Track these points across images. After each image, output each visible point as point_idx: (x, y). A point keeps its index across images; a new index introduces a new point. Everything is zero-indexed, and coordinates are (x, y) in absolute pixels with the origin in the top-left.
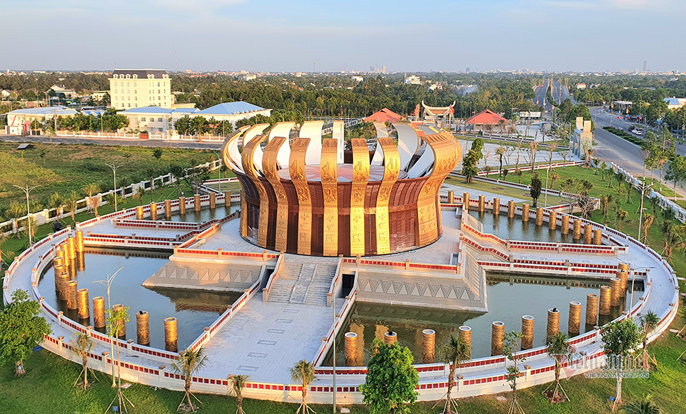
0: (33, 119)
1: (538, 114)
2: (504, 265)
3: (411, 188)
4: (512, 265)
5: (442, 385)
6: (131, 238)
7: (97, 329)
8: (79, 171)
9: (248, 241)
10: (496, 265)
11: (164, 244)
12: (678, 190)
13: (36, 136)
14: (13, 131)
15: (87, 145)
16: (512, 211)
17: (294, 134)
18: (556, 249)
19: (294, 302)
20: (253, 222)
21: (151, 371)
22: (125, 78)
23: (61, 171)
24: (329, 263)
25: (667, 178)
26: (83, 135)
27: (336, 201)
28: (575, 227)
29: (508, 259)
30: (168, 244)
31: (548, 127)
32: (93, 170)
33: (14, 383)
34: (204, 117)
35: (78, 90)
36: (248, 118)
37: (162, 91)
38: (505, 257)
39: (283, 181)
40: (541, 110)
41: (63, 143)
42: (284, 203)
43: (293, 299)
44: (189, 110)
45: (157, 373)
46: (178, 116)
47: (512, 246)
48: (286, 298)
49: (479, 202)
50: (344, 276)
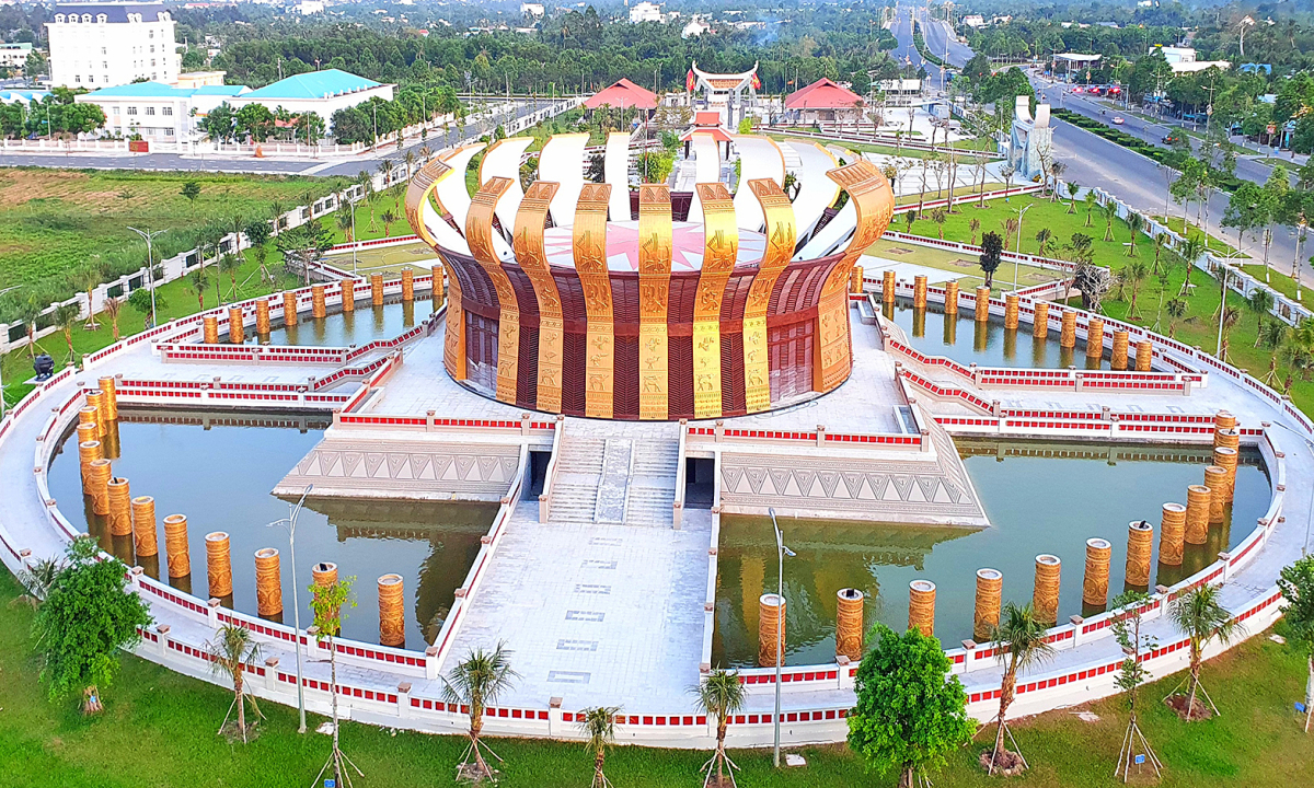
2: (986, 423)
3: (809, 278)
4: (1003, 420)
6: (211, 386)
8: (29, 231)
9: (467, 387)
10: (970, 422)
11: (283, 397)
15: (24, 168)
16: (953, 301)
18: (1072, 383)
19: (605, 520)
20: (479, 349)
24: (658, 435)
25: (1225, 223)
27: (665, 309)
28: (1091, 335)
29: (991, 408)
30: (295, 398)
32: (59, 227)
34: (264, 104)
37: (158, 48)
38: (985, 405)
39: (557, 273)
42: (553, 315)
43: (601, 515)
45: (393, 699)
47: (984, 380)
48: (585, 514)
49: (885, 282)
50: (687, 459)
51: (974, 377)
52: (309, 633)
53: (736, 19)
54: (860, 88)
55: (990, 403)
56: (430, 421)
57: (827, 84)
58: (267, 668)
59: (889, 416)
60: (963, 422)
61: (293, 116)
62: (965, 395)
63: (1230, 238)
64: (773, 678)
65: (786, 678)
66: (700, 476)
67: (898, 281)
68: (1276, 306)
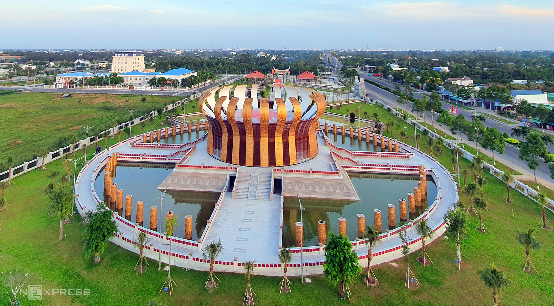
0: (71, 79)
2: (356, 168)
3: (305, 125)
4: (360, 167)
6: (143, 155)
8: (100, 110)
9: (214, 157)
10: (351, 167)
11: (164, 159)
13: (71, 89)
14: (59, 86)
15: (101, 94)
16: (344, 132)
18: (378, 156)
19: (251, 198)
20: (217, 145)
21: (184, 257)
23: (90, 111)
24: (266, 171)
26: (98, 88)
27: (268, 134)
28: (381, 142)
29: (357, 163)
30: (166, 159)
32: (108, 109)
34: (165, 77)
35: (91, 61)
36: (187, 77)
37: (140, 63)
38: (355, 162)
40: (331, 71)
41: (87, 93)
43: (250, 197)
44: (152, 73)
45: (187, 258)
46: (150, 77)
47: (355, 155)
48: (246, 196)
50: (275, 179)
51: (351, 154)
52: (164, 235)
53: (284, 56)
54: (316, 74)
55: (356, 161)
56: (202, 167)
57: (307, 73)
58: (151, 247)
59: (329, 166)
60: (349, 167)
61: (172, 80)
62: (349, 159)
63: (414, 114)
64: (300, 251)
65: (304, 251)
66: (278, 184)
67: (329, 126)
68: (430, 133)
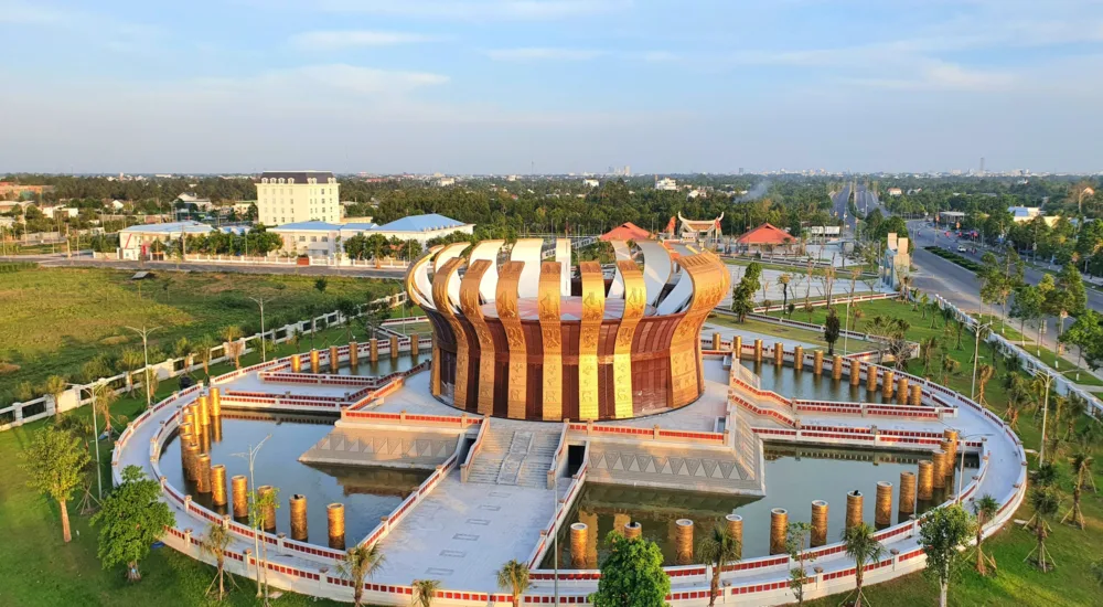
0: (154, 238)
1: (837, 230)
2: (788, 433)
3: (661, 328)
4: (799, 432)
5: (702, 595)
6: (284, 397)
7: (237, 519)
8: (215, 308)
9: (442, 401)
10: (777, 432)
11: (329, 405)
12: (1027, 332)
13: (158, 261)
14: (127, 255)
15: (226, 273)
16: (799, 360)
17: (503, 258)
18: (860, 411)
19: (503, 482)
20: (447, 375)
21: (310, 576)
22: (277, 182)
23: (191, 308)
24: (551, 430)
25: (1011, 315)
26: (221, 260)
27: (560, 346)
28: (885, 382)
29: (794, 425)
30: (334, 405)
31: (850, 247)
32: (234, 307)
33: (125, 592)
34: (383, 234)
35: (215, 199)
36: (443, 236)
37: (327, 201)
38: (790, 422)
39: (487, 320)
40: (840, 223)
41: (194, 271)
42: (488, 349)
43: (502, 479)
44: (365, 227)
45: (317, 577)
46: (347, 234)
47: (799, 408)
48: (491, 478)
49: (755, 348)
50: (570, 447)
51: (791, 406)
52: (278, 536)
53: (729, 189)
54: (795, 232)
55: (793, 420)
56: (403, 416)
57: (768, 227)
58: (244, 556)
59: (710, 423)
60: (772, 432)
61: (402, 242)
62: (777, 415)
